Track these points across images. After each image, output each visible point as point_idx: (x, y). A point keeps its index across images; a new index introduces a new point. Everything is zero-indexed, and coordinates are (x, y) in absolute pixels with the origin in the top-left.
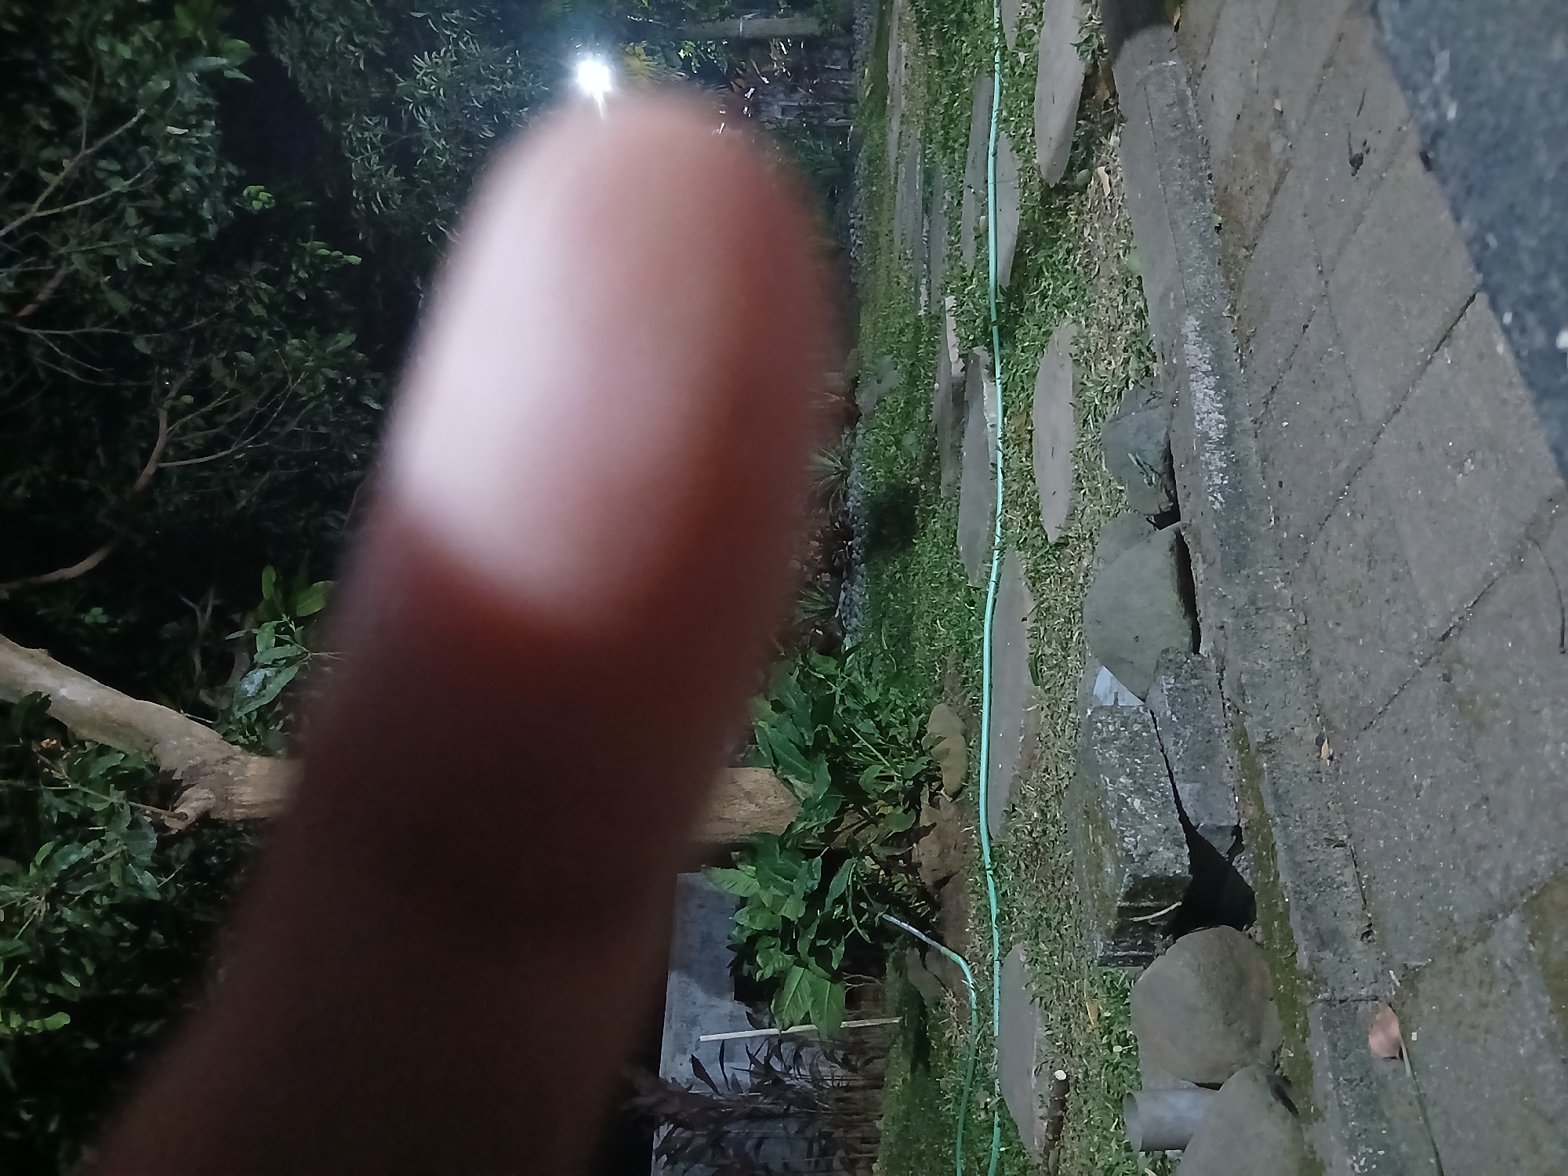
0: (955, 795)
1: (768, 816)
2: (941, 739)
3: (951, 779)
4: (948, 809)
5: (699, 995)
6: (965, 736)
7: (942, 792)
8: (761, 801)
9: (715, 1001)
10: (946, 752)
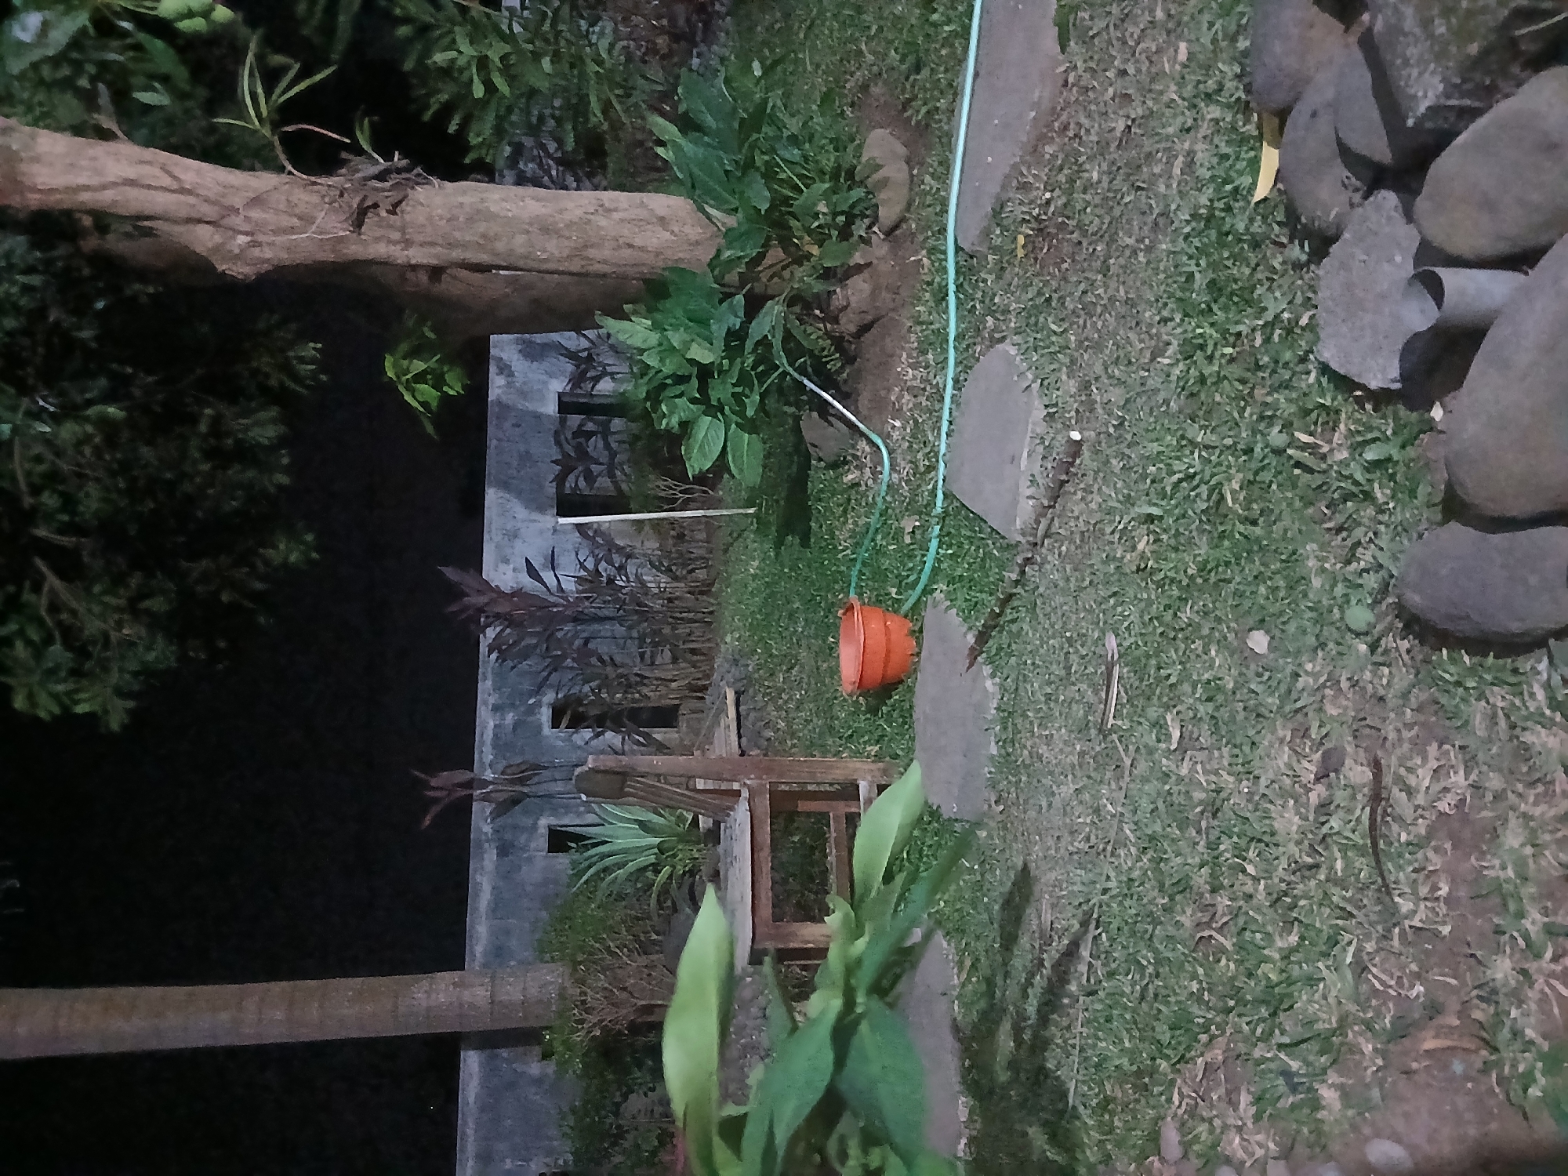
0: (889, 233)
1: (686, 247)
2: (879, 167)
3: (888, 214)
4: (880, 249)
5: (520, 511)
6: (907, 163)
7: (875, 229)
8: (676, 229)
9: (535, 516)
10: (884, 183)
